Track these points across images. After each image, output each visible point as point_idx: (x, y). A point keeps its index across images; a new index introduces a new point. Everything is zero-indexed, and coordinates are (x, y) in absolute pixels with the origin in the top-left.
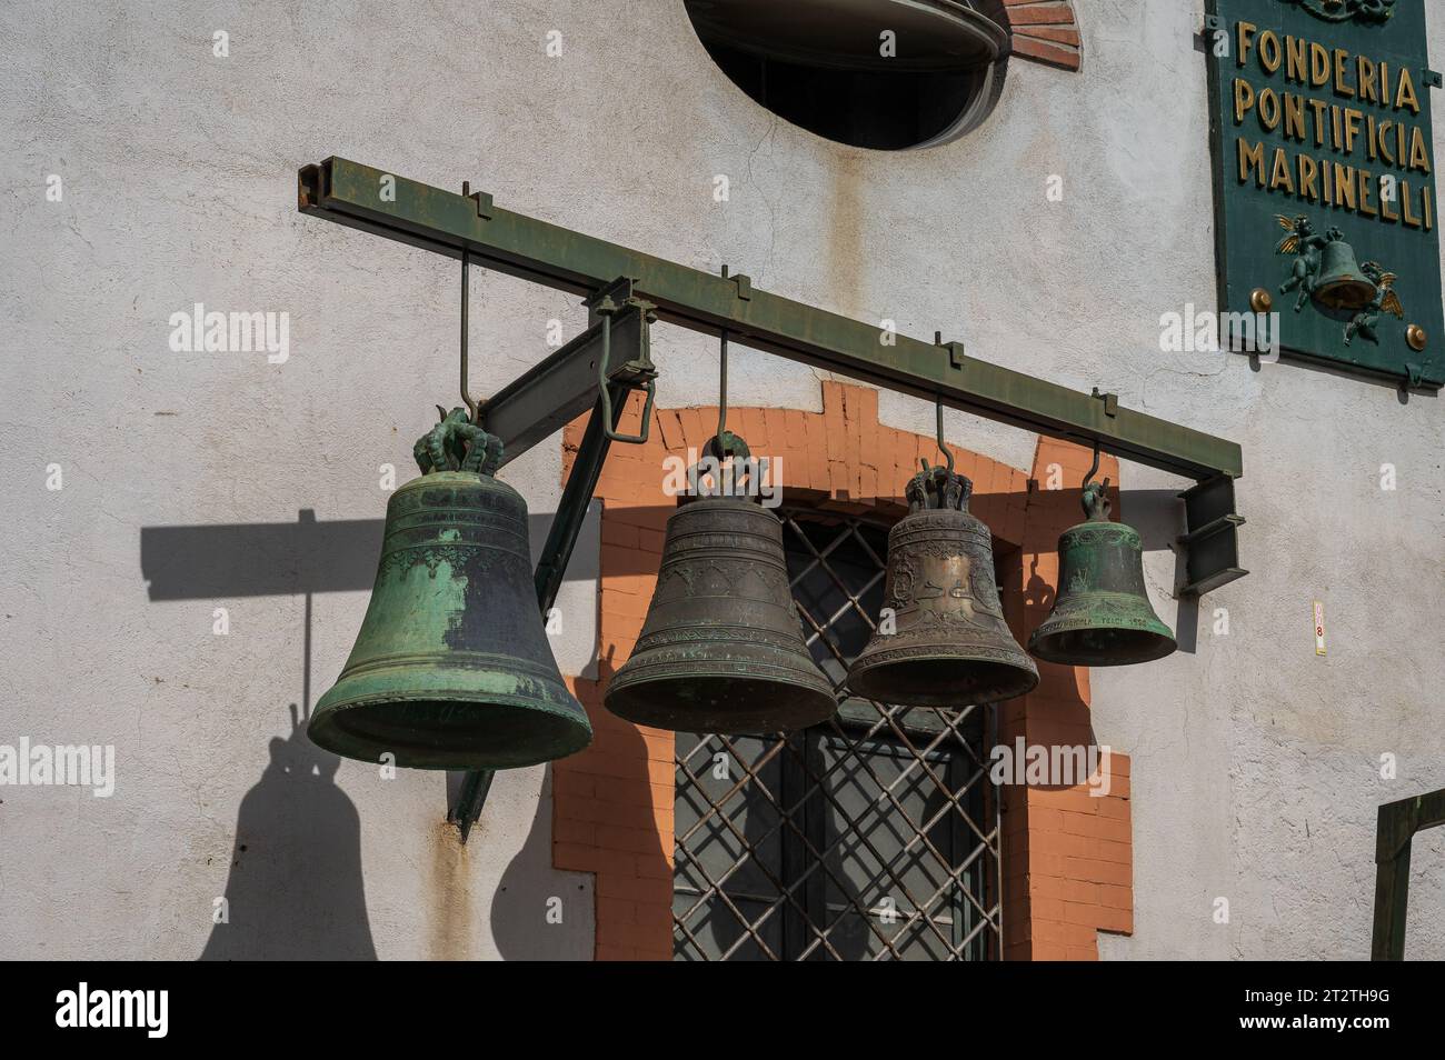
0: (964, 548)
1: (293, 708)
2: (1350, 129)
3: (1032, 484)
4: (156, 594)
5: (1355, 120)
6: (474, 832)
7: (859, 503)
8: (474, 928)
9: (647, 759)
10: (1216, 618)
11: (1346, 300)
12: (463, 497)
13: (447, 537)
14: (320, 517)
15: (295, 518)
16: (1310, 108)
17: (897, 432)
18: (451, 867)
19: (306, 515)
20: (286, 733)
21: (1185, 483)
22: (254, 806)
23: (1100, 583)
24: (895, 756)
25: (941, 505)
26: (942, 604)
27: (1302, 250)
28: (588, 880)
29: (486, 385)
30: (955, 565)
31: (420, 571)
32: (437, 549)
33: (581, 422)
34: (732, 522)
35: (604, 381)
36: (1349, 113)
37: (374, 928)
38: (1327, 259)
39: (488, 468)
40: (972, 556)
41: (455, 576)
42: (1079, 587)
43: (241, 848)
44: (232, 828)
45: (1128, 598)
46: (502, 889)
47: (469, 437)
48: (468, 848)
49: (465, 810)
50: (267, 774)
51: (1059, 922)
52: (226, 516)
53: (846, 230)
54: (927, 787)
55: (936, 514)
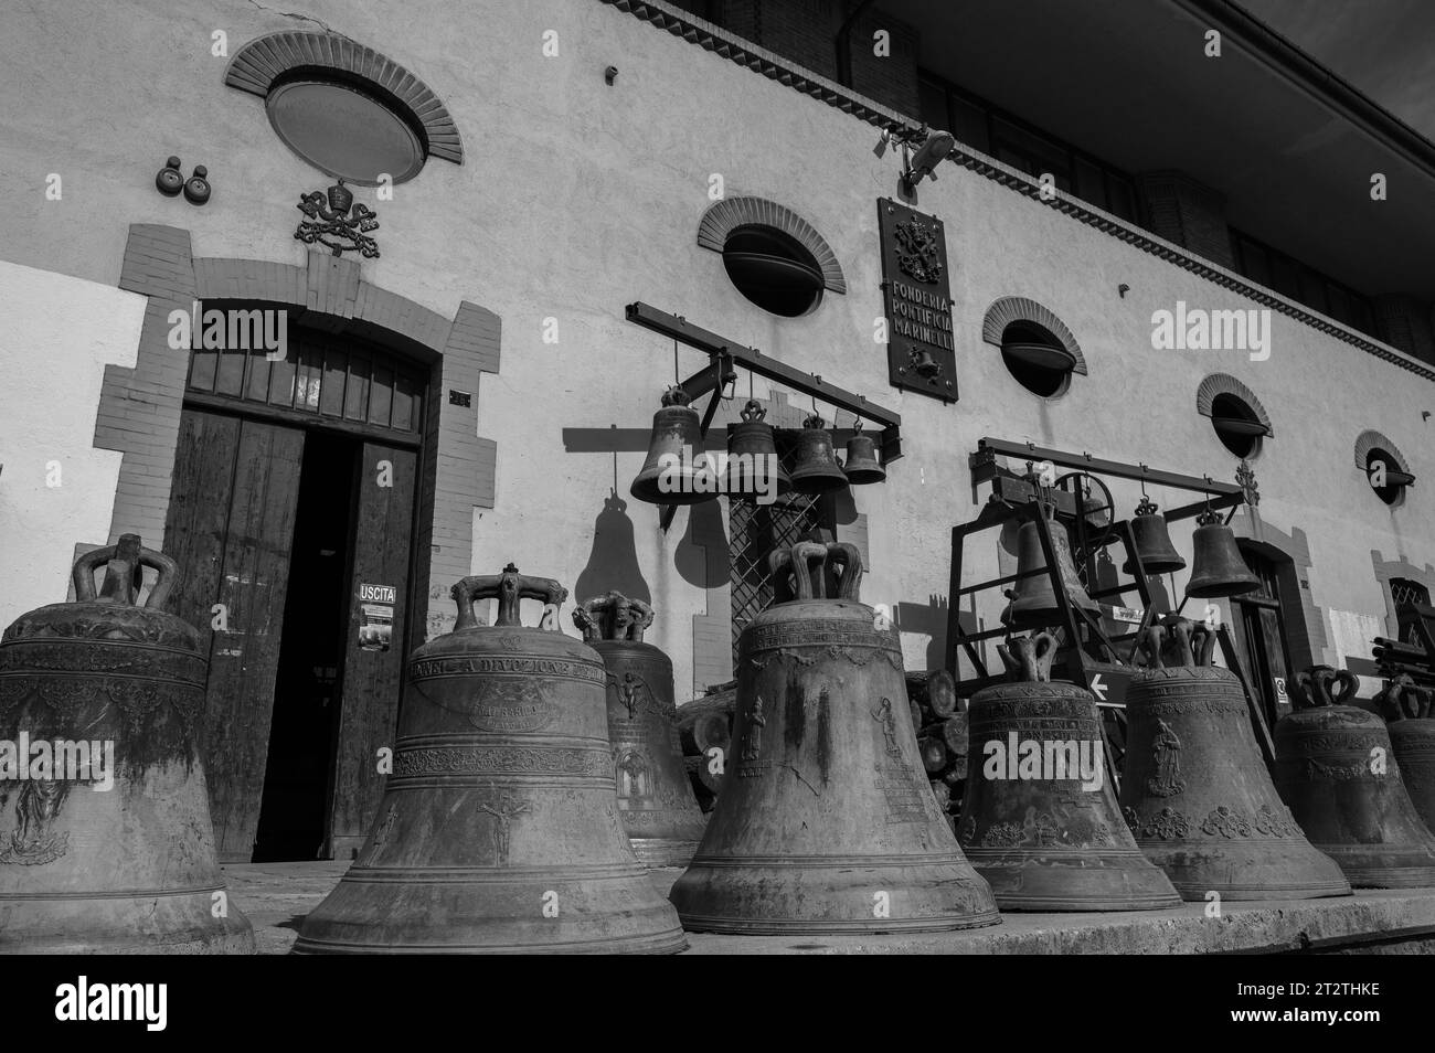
0: (824, 441)
1: (611, 489)
2: (928, 317)
3: (835, 426)
4: (568, 450)
5: (929, 314)
6: (669, 530)
7: (784, 430)
8: (669, 562)
9: (721, 509)
10: (889, 470)
11: (928, 372)
12: (681, 413)
13: (677, 426)
14: (618, 427)
15: (610, 427)
16: (916, 310)
17: (793, 408)
18: (662, 542)
19: (613, 426)
20: (610, 497)
21: (881, 428)
22: (600, 519)
23: (860, 457)
24: (792, 514)
25: (816, 427)
26: (819, 458)
27: (915, 355)
28: (704, 547)
29: (682, 380)
30: (821, 446)
31: (669, 436)
32: (674, 430)
33: (712, 392)
34: (758, 427)
35: (720, 380)
36: (927, 312)
37: (639, 561)
38: (922, 358)
39: (686, 405)
40: (828, 444)
41: (681, 438)
42: (856, 457)
43: (597, 533)
44: (594, 527)
45: (870, 460)
46: (678, 550)
47: (681, 395)
48: (667, 536)
49: (666, 523)
50: (605, 509)
52: (588, 426)
53: (776, 342)
54: (802, 524)
55: (815, 430)
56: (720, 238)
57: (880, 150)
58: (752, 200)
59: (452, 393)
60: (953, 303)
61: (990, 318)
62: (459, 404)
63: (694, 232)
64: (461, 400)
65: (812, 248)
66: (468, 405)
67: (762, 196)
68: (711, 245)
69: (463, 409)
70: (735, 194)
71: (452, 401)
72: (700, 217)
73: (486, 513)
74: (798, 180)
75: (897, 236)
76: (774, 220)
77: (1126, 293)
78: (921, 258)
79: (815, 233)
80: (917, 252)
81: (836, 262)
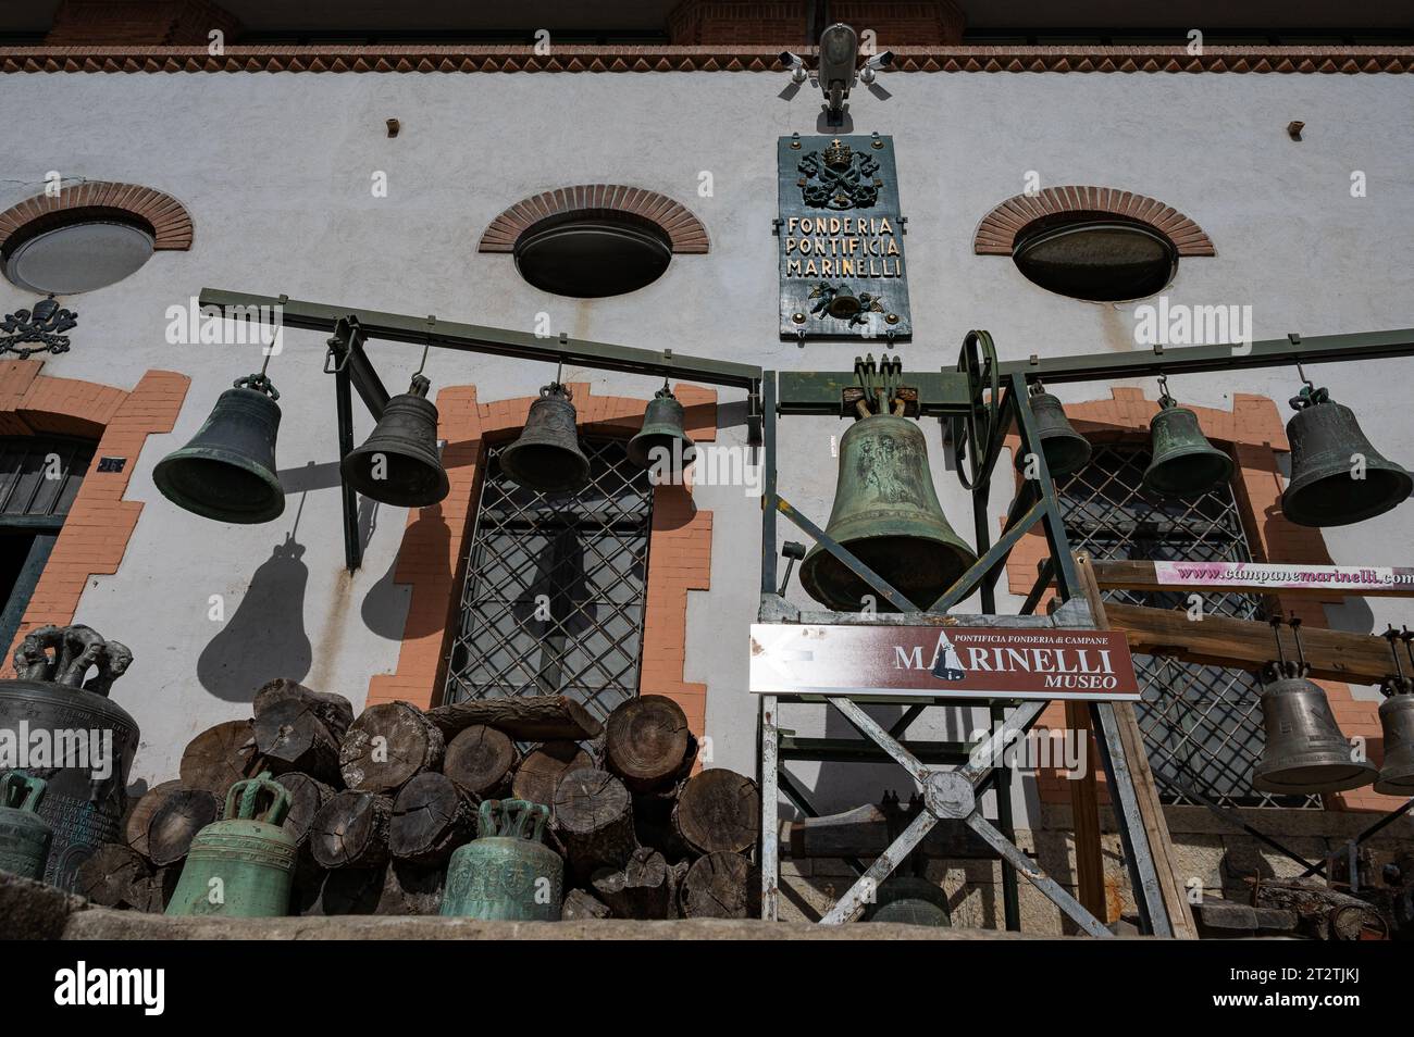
1: (288, 534)
2: (852, 246)
5: (854, 243)
6: (358, 573)
9: (450, 536)
11: (847, 310)
16: (828, 243)
17: (598, 397)
18: (344, 587)
19: (311, 463)
22: (262, 573)
28: (410, 587)
36: (851, 240)
37: (305, 614)
43: (251, 587)
44: (249, 580)
46: (369, 596)
48: (354, 578)
49: (353, 562)
50: (271, 559)
51: (664, 587)
53: (582, 328)
56: (511, 239)
57: (789, 93)
58: (569, 190)
59: (104, 461)
60: (905, 220)
61: (989, 224)
62: (109, 470)
63: (476, 242)
64: (113, 466)
65: (655, 215)
66: (119, 470)
67: (586, 182)
68: (495, 247)
69: (113, 476)
70: (546, 191)
71: (100, 469)
72: (486, 226)
73: (102, 580)
74: (648, 154)
75: (801, 169)
76: (599, 201)
77: (1302, 132)
78: (841, 183)
79: (665, 198)
80: (833, 177)
81: (696, 222)
